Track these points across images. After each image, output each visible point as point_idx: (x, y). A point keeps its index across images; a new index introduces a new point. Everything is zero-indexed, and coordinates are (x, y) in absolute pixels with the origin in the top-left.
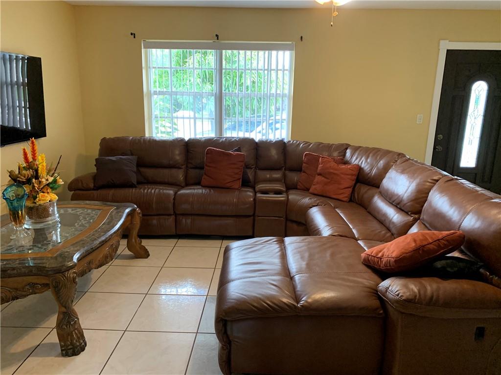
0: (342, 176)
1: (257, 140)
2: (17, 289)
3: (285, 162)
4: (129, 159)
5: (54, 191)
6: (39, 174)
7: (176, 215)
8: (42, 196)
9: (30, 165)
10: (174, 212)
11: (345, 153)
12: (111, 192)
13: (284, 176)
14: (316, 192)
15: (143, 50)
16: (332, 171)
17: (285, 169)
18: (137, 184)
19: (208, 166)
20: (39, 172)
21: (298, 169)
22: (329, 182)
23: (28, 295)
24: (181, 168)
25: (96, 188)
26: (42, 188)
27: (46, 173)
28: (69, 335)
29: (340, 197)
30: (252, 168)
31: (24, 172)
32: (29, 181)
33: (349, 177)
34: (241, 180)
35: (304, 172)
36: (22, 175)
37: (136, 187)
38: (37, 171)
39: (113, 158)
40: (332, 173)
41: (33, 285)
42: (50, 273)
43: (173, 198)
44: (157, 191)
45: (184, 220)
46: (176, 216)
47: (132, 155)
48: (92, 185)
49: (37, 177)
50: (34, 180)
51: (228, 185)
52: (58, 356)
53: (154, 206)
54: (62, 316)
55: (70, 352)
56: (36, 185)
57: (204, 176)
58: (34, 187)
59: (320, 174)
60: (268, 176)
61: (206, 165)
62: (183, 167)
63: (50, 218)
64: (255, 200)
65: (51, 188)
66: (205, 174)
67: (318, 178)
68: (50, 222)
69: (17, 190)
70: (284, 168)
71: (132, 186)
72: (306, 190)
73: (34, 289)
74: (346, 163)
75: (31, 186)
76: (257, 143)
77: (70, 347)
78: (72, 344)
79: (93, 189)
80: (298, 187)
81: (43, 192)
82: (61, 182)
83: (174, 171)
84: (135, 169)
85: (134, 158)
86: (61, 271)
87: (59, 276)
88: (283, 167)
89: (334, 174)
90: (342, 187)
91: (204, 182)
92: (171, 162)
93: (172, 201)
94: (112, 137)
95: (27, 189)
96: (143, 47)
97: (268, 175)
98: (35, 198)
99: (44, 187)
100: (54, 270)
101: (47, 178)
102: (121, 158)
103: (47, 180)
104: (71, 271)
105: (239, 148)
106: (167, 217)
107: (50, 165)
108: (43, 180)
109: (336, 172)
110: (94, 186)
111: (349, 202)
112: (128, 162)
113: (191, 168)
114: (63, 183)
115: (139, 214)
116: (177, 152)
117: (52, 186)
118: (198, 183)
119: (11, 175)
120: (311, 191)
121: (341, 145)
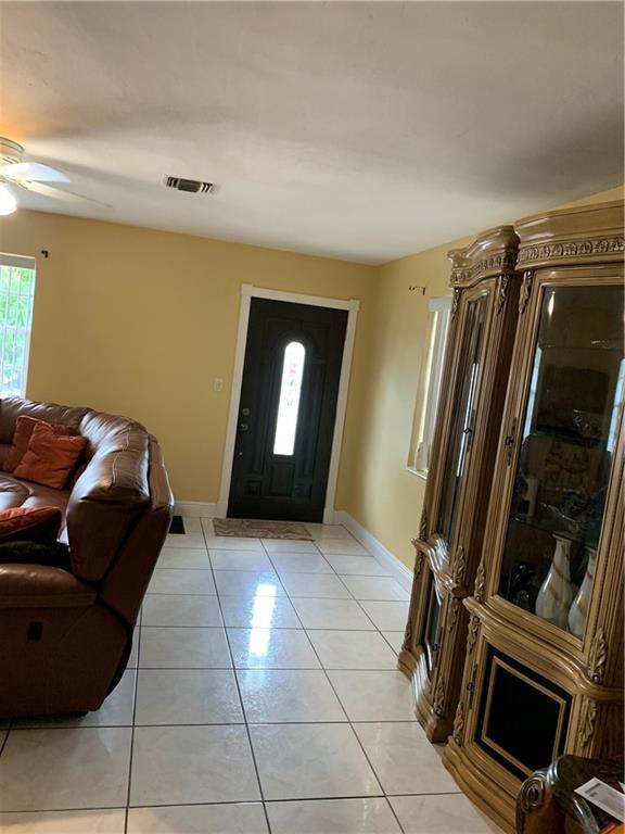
0: (58, 451)
11: (81, 420)
14: (21, 476)
16: (44, 443)
21: (7, 441)
22: (39, 460)
29: (48, 482)
33: (69, 453)
35: (15, 445)
40: (43, 446)
59: (30, 449)
67: (29, 455)
72: (10, 471)
74: (76, 433)
80: (4, 468)
89: (48, 448)
90: (53, 467)
109: (50, 445)
111: (62, 490)
120: (15, 473)
121: (80, 409)
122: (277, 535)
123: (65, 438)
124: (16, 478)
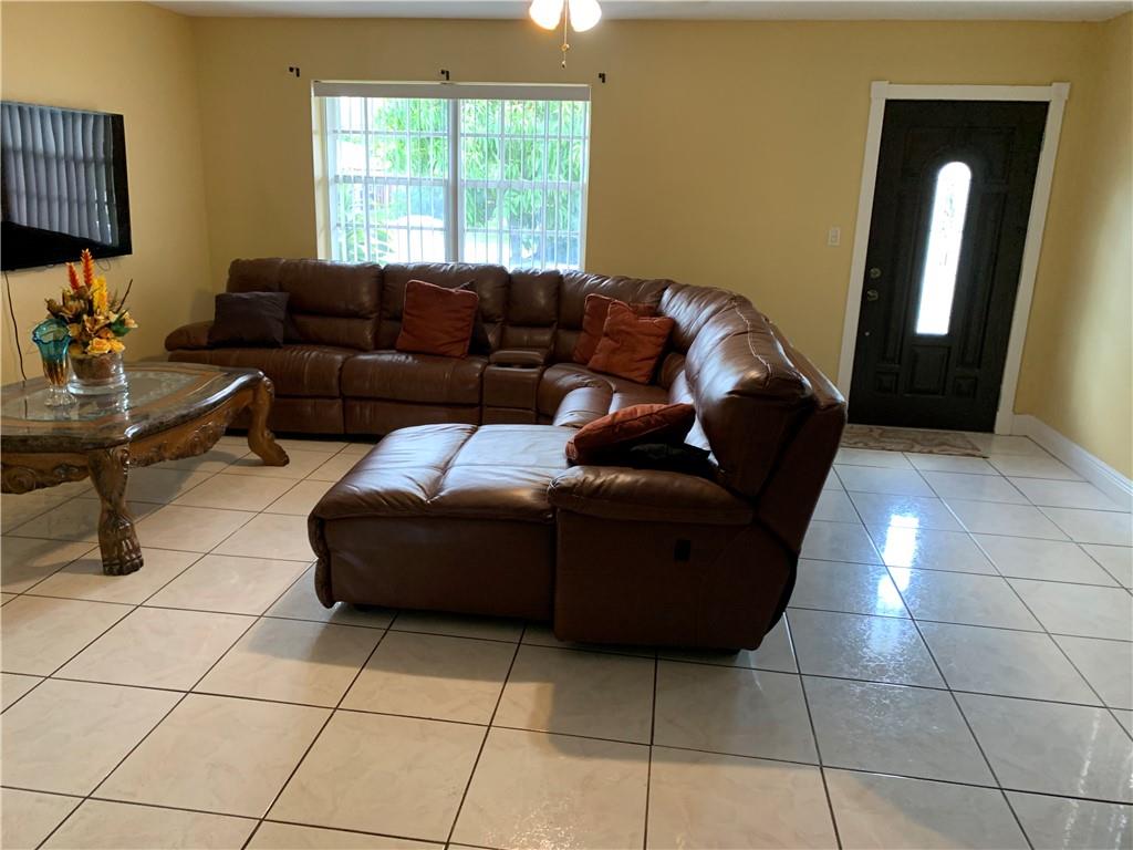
0: (640, 337)
1: (510, 270)
2: (41, 472)
3: (558, 313)
4: (271, 296)
5: (120, 338)
6: (95, 308)
7: (344, 398)
8: (98, 343)
9: (80, 293)
10: (341, 393)
11: (662, 296)
12: (236, 353)
13: (555, 338)
14: (598, 367)
15: (314, 100)
16: (623, 327)
17: (558, 327)
18: (284, 343)
19: (408, 314)
20: (95, 304)
21: (575, 326)
22: (618, 349)
23: (60, 483)
24: (368, 319)
25: (212, 346)
26: (97, 331)
27: (107, 308)
28: (115, 544)
29: (633, 375)
30: (496, 323)
31: (71, 303)
32: (77, 318)
33: (652, 339)
34: (468, 343)
35: (586, 331)
36: (67, 308)
37: (280, 348)
38: (90, 302)
39: (244, 295)
40: (622, 331)
41: (68, 468)
42: (90, 447)
43: (339, 366)
44: (314, 354)
45: (358, 409)
46: (344, 401)
47: (281, 290)
48: (204, 341)
49: (91, 312)
50: (85, 317)
51: (442, 349)
52: (100, 574)
53: (306, 382)
54: (106, 516)
55: (117, 568)
56: (88, 325)
57: (402, 333)
58: (84, 327)
59: (606, 335)
60: (526, 338)
61: (407, 313)
62: (374, 315)
63: (111, 380)
64: (481, 375)
65: (114, 332)
66: (404, 330)
67: (604, 342)
68: (112, 387)
69: (59, 332)
70: (555, 324)
71: (273, 345)
72: (583, 363)
73: (69, 474)
74: (658, 313)
75: (80, 327)
76: (510, 276)
77: (117, 561)
78: (119, 557)
79: (206, 348)
80: (575, 358)
81: (101, 338)
82: (132, 324)
83: (355, 323)
84: (282, 315)
85: (282, 297)
86: (104, 446)
87: (100, 452)
88: (554, 322)
89: (628, 333)
90: (637, 356)
91: (400, 343)
92: (351, 307)
93: (337, 373)
94: (252, 259)
95: (73, 331)
96: (313, 94)
97: (525, 335)
98: (86, 344)
99: (101, 328)
100: (94, 444)
101: (105, 315)
102: (257, 295)
103: (108, 318)
104: (119, 448)
105: (472, 283)
106: (329, 401)
107: (113, 295)
108: (101, 317)
109: (629, 330)
110: (209, 343)
111: (647, 385)
112: (271, 304)
113: (387, 319)
114: (136, 326)
115: (268, 387)
116: (365, 289)
117: (118, 328)
118: (391, 346)
119: (50, 305)
120: (590, 364)
121: (658, 282)
122: (929, 448)
123: (646, 320)
124: (593, 370)
